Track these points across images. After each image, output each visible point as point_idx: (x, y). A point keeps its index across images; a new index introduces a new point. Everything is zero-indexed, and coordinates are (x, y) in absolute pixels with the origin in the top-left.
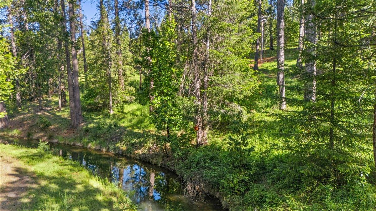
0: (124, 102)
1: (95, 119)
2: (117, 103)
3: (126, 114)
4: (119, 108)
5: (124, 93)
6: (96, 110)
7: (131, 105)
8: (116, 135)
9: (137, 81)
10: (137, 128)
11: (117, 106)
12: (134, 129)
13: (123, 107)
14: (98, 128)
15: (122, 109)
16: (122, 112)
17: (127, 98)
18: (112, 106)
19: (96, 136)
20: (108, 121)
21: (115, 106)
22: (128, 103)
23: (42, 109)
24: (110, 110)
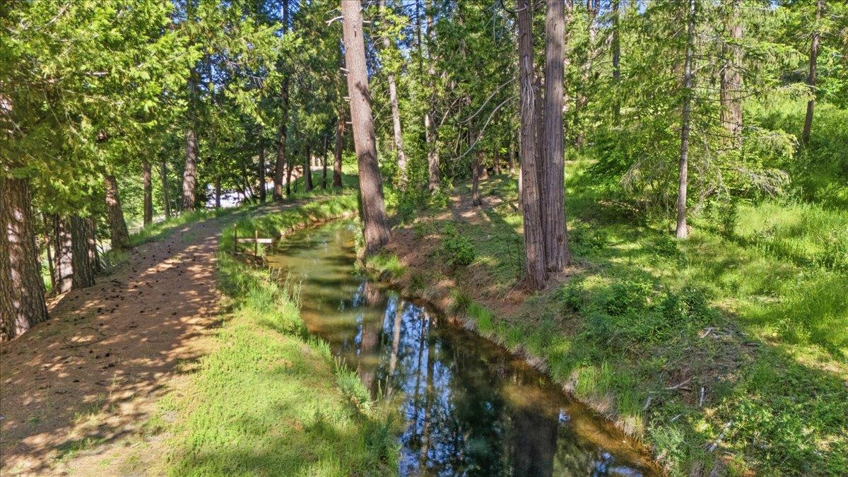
0: (737, 193)
1: (617, 253)
2: (708, 197)
3: (742, 242)
4: (715, 214)
5: (741, 159)
6: (627, 217)
7: (766, 205)
8: (695, 363)
9: (784, 116)
10: (813, 340)
11: (708, 208)
12: (789, 338)
13: (732, 213)
14: (618, 304)
15: (728, 223)
16: (728, 235)
17: (754, 177)
18: (689, 206)
19: (603, 343)
20: (666, 269)
21: (700, 206)
22: (755, 196)
23: (479, 202)
24: (679, 220)
